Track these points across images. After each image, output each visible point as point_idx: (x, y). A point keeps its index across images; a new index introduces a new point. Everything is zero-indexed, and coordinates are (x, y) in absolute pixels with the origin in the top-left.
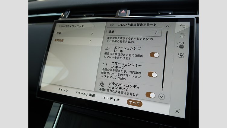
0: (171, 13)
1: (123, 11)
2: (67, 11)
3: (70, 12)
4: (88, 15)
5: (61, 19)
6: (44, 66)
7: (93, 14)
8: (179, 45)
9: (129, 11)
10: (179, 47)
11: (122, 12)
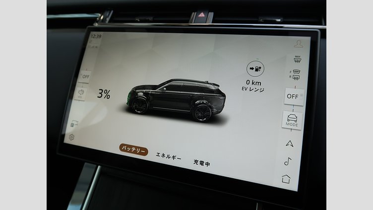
0: (279, 20)
1: (202, 15)
2: (108, 10)
3: (112, 12)
4: (143, 18)
5: (97, 24)
6: (70, 101)
7: (152, 18)
8: (292, 74)
9: (211, 15)
10: (292, 77)
11: (200, 16)
